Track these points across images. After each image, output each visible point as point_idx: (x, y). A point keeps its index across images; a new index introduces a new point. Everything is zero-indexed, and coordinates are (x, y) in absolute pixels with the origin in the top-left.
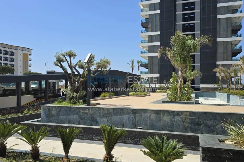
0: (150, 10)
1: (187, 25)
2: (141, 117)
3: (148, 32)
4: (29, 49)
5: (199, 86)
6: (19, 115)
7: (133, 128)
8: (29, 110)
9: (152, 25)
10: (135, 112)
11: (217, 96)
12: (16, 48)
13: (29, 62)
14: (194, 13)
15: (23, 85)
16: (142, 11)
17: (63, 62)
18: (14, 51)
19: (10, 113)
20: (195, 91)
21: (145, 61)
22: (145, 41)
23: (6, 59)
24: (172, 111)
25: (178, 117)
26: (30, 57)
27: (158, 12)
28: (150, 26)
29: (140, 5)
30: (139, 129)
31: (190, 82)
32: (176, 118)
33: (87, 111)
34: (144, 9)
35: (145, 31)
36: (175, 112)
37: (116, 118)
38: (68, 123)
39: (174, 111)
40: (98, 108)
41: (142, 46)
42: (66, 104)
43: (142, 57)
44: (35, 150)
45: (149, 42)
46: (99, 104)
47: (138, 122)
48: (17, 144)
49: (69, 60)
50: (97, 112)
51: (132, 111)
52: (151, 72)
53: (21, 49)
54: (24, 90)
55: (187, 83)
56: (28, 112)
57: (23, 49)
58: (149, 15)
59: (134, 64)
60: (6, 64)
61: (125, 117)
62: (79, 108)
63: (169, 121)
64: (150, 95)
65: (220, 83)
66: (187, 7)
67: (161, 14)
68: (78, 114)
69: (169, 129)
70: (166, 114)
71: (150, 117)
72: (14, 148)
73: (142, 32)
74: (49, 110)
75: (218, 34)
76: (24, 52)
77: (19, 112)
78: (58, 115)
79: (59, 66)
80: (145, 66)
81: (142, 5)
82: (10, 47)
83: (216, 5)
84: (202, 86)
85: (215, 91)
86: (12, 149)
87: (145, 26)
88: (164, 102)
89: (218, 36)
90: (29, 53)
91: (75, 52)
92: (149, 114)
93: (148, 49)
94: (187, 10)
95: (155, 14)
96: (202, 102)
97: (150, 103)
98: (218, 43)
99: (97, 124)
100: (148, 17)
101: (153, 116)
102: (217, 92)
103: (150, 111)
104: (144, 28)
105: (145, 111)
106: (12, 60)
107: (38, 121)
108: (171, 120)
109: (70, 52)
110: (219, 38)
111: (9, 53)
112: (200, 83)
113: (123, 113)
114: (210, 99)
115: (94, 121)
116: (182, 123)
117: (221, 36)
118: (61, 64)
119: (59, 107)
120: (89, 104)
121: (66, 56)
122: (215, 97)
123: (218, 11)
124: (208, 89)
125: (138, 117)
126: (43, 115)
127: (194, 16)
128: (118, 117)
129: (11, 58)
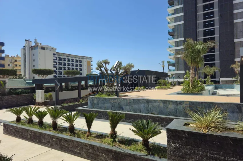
0: (175, 21)
1: (208, 30)
2: (153, 105)
3: (174, 39)
4: (91, 58)
5: (219, 79)
6: (77, 103)
7: (148, 113)
8: (83, 100)
9: (177, 34)
10: (148, 101)
11: (235, 87)
12: (83, 57)
13: (91, 67)
14: (213, 21)
15: (83, 83)
16: (169, 23)
17: (102, 67)
18: (81, 59)
19: (71, 102)
20: (215, 83)
21: (173, 61)
22: (173, 46)
23: (77, 65)
24: (175, 101)
25: (180, 105)
26: (91, 63)
27: (182, 22)
28: (176, 34)
29: (168, 19)
30: (152, 114)
31: (210, 76)
32: (179, 106)
33: (116, 101)
34: (171, 21)
35: (172, 38)
36: (178, 102)
37: (135, 106)
38: (104, 109)
39: (176, 101)
40: (123, 99)
41: (170, 50)
42: (104, 96)
43: (170, 58)
44: (71, 126)
45: (175, 47)
46: (127, 96)
47: (150, 109)
48: (63, 123)
49: (105, 66)
50: (123, 101)
51: (146, 101)
52: (178, 70)
53: (86, 58)
54: (84, 86)
55: (208, 77)
56: (83, 101)
57: (87, 58)
58: (175, 26)
59: (164, 64)
60: (77, 69)
61: (142, 105)
62: (111, 98)
63: (173, 109)
64: (173, 88)
65: (237, 77)
66: (208, 16)
67: (184, 24)
68: (110, 103)
69: (174, 115)
70: (171, 103)
71: (159, 106)
72: (62, 124)
73: (169, 39)
74: (93, 100)
75: (236, 36)
76: (88, 60)
77: (77, 101)
78: (98, 103)
79: (99, 70)
80: (173, 65)
81: (170, 19)
82: (79, 57)
83: (233, 12)
84: (221, 79)
85: (233, 83)
86: (61, 125)
87: (172, 34)
88: (178, 94)
89: (235, 37)
90: (91, 61)
91: (109, 60)
92: (158, 104)
93: (174, 52)
94: (208, 18)
95: (180, 25)
96: (218, 93)
97: (167, 95)
98: (236, 43)
99: (123, 109)
100: (174, 27)
101: (161, 105)
102: (235, 84)
103: (159, 101)
104: (171, 36)
105: (155, 101)
106: (81, 66)
107: (86, 108)
108: (175, 108)
109: (106, 60)
110: (236, 39)
111: (75, 61)
112: (220, 77)
113: (140, 103)
114: (228, 90)
115: (121, 108)
116: (184, 110)
117: (238, 37)
118: (101, 69)
119: (99, 98)
120: (118, 96)
121: (103, 64)
122: (233, 88)
123: (235, 16)
124: (227, 82)
125: (150, 105)
126: (89, 103)
127: (214, 23)
128: (137, 105)
129: (80, 65)
